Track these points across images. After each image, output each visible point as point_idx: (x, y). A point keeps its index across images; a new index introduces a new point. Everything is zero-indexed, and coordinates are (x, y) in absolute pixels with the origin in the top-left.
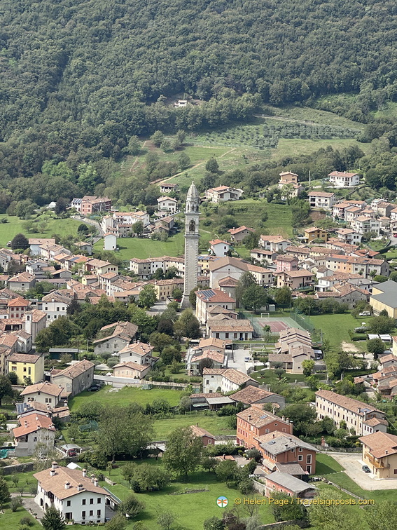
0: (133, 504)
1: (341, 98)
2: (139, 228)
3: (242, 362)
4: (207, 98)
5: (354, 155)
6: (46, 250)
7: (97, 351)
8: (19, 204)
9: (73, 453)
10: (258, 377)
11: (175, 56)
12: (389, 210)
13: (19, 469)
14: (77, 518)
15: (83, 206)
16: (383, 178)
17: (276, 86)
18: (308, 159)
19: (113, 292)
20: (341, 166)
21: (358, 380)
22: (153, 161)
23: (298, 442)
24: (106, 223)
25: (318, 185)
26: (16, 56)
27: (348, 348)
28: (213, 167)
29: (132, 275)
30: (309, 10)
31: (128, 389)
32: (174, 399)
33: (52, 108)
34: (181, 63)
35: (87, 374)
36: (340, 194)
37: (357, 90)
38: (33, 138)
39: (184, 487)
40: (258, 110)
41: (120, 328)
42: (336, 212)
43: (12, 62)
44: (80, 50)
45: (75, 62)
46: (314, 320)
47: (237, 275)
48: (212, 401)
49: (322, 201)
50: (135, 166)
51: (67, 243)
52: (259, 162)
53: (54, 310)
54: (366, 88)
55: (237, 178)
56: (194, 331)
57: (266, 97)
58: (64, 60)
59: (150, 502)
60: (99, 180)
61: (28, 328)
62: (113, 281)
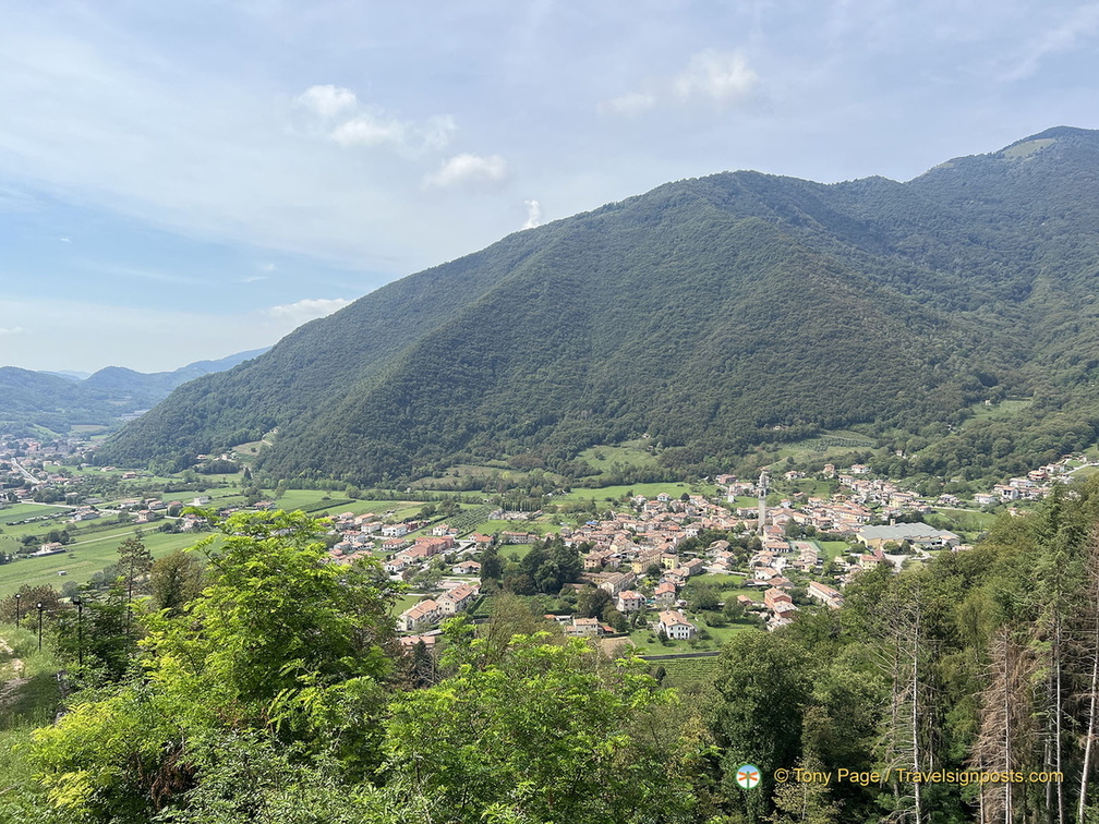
0: (703, 631)
1: (864, 425)
2: (747, 491)
3: (780, 564)
4: (790, 425)
5: (868, 455)
6: (697, 501)
7: (707, 554)
8: (689, 477)
9: (683, 604)
10: (786, 572)
11: (774, 404)
12: (882, 486)
13: (655, 610)
14: (676, 636)
15: (721, 479)
16: (881, 469)
17: (828, 419)
18: (842, 458)
19: (724, 524)
20: (860, 462)
21: (836, 577)
22: (760, 456)
23: (793, 607)
24: (732, 488)
25: (845, 471)
26: (694, 404)
27: (839, 560)
28: (791, 461)
29: (738, 515)
30: (847, 380)
31: (719, 574)
32: (738, 581)
33: (710, 430)
34: (778, 407)
35: (698, 565)
36: (857, 477)
37: (873, 421)
38: (700, 444)
39: (733, 625)
40: (817, 431)
41: (720, 543)
42: (853, 486)
43: (692, 407)
44: (726, 401)
45: (723, 407)
46: (825, 544)
47: (786, 519)
48: (756, 583)
49: (846, 480)
50: (752, 458)
51: (708, 498)
52: (816, 459)
53: (691, 532)
54: (878, 420)
55: (804, 466)
56: (759, 547)
57: (823, 424)
58: (717, 406)
59: (712, 631)
60: (732, 466)
61: (675, 541)
62: (725, 519)
